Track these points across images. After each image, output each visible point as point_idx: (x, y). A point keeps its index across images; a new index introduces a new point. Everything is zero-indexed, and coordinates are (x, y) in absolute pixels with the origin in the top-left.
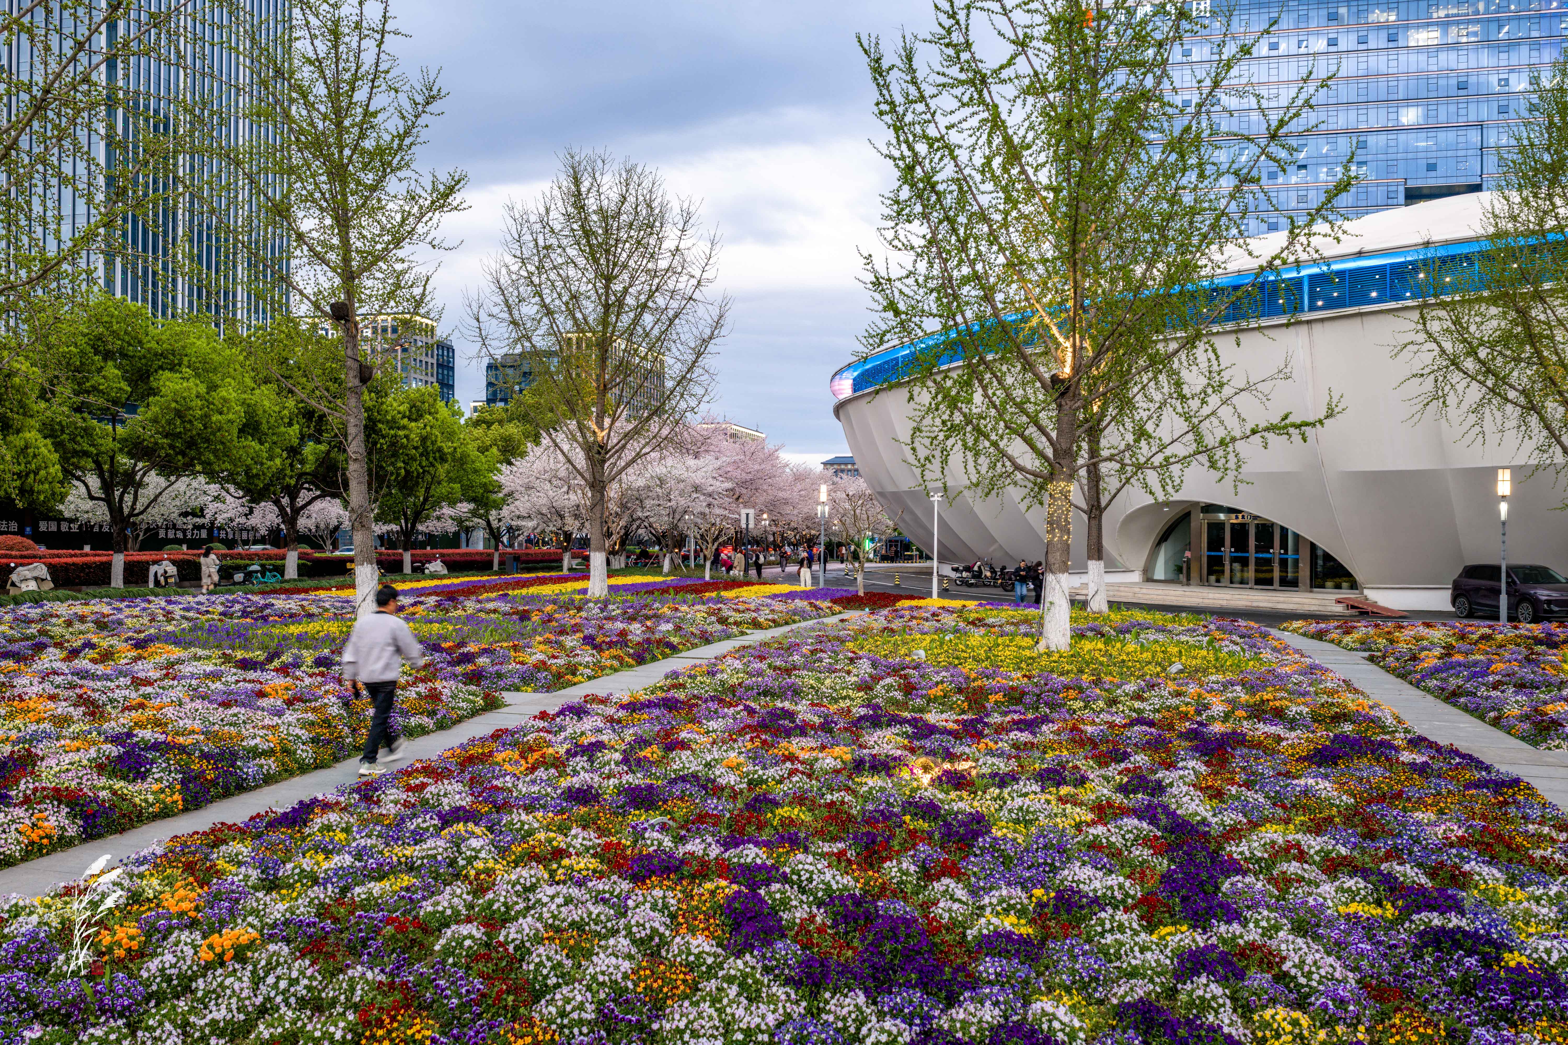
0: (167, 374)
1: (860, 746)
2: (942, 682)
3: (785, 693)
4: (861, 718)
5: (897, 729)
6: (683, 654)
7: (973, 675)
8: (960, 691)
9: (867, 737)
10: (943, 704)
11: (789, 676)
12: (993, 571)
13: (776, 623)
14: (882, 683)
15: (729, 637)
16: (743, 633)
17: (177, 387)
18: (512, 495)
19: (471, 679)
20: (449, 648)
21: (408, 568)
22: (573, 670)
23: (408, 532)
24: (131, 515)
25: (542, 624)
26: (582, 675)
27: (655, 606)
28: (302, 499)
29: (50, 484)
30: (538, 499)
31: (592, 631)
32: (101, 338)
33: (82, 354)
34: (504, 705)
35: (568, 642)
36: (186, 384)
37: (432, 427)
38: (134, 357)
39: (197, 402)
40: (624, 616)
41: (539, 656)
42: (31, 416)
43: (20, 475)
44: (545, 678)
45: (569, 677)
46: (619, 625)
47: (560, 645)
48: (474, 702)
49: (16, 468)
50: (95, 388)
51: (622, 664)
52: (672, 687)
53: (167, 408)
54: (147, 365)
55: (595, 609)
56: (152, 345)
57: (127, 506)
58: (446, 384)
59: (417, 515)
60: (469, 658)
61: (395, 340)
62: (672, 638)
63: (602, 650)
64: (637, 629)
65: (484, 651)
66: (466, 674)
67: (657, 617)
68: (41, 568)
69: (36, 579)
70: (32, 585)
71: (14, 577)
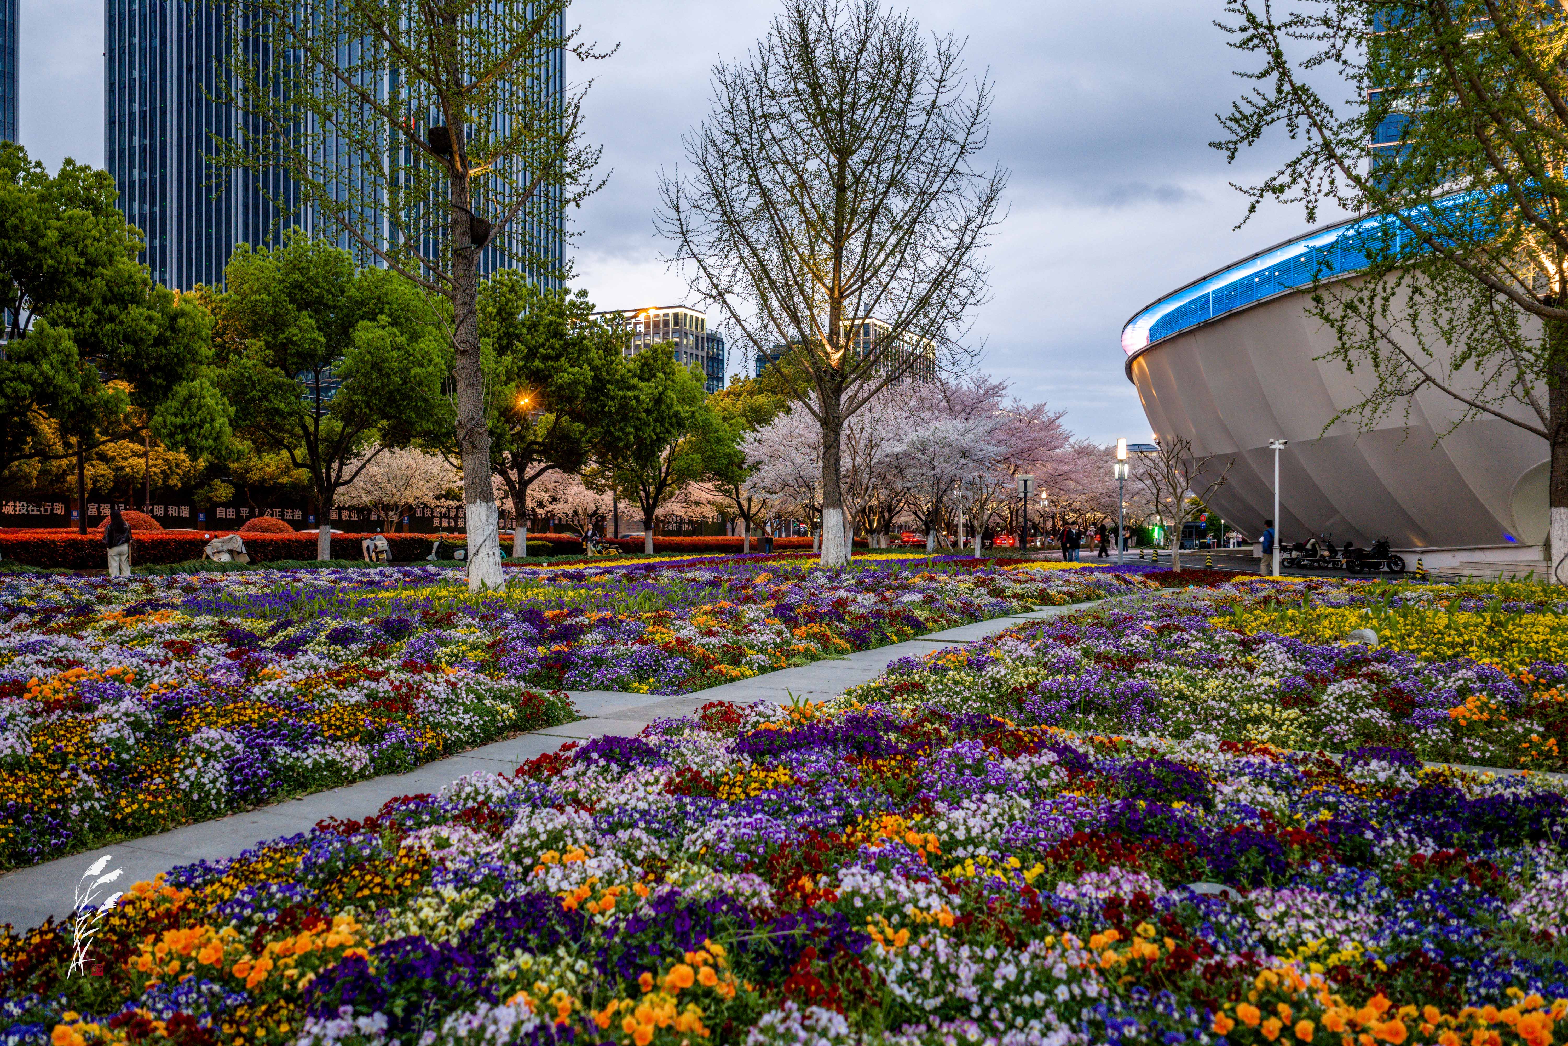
0: (365, 323)
6: (934, 636)
12: (1333, 551)
13: (1074, 598)
14: (1332, 690)
15: (1006, 613)
16: (1026, 609)
17: (370, 336)
18: (757, 466)
19: (550, 668)
20: (553, 618)
21: (649, 548)
22: (735, 656)
23: (648, 510)
24: (337, 484)
25: (730, 591)
26: (750, 664)
27: (903, 575)
28: (530, 472)
29: (215, 440)
30: (784, 469)
31: (794, 599)
32: (298, 285)
33: (276, 303)
34: (571, 717)
35: (750, 612)
36: (380, 332)
37: (666, 388)
38: (335, 307)
39: (394, 354)
40: (861, 587)
41: (686, 633)
42: (201, 363)
43: (183, 429)
44: (678, 668)
45: (723, 667)
46: (842, 594)
47: (735, 616)
48: (492, 712)
49: (179, 420)
50: (289, 340)
51: (825, 648)
52: (900, 689)
53: (362, 361)
54: (347, 315)
55: (822, 579)
56: (353, 292)
57: (333, 474)
58: (716, 376)
59: (659, 491)
60: (569, 634)
61: (666, 334)
62: (917, 613)
63: (797, 625)
64: (868, 599)
65: (603, 621)
66: (545, 658)
67: (904, 588)
68: (236, 540)
69: (231, 552)
70: (226, 558)
71: (208, 550)
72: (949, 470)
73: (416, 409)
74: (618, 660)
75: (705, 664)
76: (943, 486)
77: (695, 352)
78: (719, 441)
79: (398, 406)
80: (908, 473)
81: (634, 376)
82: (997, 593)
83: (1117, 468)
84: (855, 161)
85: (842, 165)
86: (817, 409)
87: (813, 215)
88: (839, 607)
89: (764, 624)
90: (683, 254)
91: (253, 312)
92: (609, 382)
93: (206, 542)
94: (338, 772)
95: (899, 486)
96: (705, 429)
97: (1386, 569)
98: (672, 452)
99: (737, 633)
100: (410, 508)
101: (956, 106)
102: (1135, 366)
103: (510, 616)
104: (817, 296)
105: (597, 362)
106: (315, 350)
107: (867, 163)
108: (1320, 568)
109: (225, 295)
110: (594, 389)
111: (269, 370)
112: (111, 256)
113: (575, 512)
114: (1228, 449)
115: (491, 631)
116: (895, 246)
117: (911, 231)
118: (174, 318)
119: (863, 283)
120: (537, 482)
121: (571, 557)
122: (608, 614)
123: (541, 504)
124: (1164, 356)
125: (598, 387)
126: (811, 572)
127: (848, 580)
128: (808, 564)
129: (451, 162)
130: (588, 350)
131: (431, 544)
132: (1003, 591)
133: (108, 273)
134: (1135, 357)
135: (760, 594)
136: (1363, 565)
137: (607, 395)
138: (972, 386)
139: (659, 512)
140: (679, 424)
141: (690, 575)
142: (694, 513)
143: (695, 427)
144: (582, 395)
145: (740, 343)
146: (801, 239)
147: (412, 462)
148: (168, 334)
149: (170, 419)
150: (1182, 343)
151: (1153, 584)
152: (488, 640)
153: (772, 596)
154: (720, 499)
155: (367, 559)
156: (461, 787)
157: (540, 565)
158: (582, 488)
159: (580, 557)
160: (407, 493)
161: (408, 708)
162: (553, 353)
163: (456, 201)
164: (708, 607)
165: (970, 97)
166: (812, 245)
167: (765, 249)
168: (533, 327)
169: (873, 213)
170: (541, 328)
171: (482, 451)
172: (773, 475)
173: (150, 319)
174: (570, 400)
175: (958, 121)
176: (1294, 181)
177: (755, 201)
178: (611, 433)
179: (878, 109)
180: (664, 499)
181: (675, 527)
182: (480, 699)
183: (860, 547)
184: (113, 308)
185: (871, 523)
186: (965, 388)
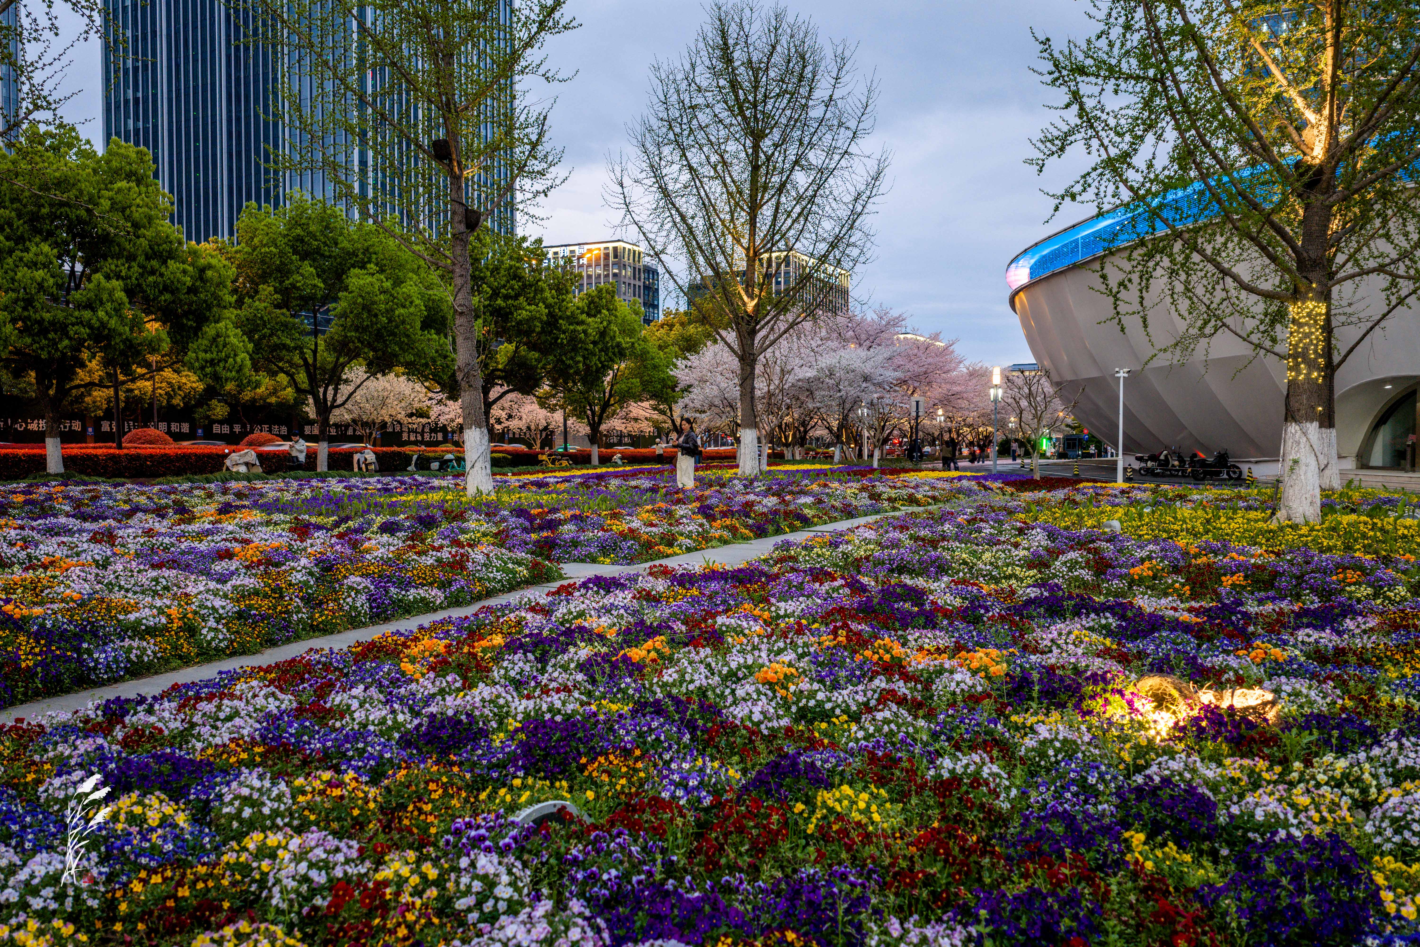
0: (357, 271)
1: (1025, 648)
2: (1150, 558)
3: (927, 569)
4: (1030, 602)
5: (1091, 620)
6: (815, 528)
7: (1193, 550)
8: (1176, 570)
9: (1038, 633)
10: (1153, 588)
11: (935, 548)
12: (1182, 461)
14: (1062, 558)
17: (362, 282)
18: (688, 389)
19: (541, 548)
20: (538, 514)
21: (595, 460)
22: (670, 540)
23: (594, 426)
24: (333, 407)
25: (666, 495)
26: (680, 546)
27: (804, 483)
28: (493, 394)
29: (238, 372)
30: (711, 391)
31: (714, 501)
32: (300, 239)
33: (282, 254)
34: (561, 577)
35: (680, 511)
36: (370, 279)
37: (610, 322)
38: (330, 257)
39: (382, 297)
40: (768, 492)
41: (636, 524)
42: (225, 307)
43: (212, 362)
44: (630, 548)
45: (661, 548)
46: (752, 497)
47: (670, 513)
48: (514, 572)
49: (208, 356)
50: (293, 286)
51: (734, 535)
52: (781, 560)
53: (355, 303)
54: (340, 264)
55: (738, 486)
56: (345, 244)
57: (330, 398)
58: (652, 304)
59: (603, 410)
60: (552, 525)
61: (606, 266)
62: (806, 511)
63: (714, 520)
64: (771, 501)
65: (574, 517)
66: (538, 541)
67: (803, 493)
68: (250, 455)
69: (247, 464)
70: (243, 469)
71: (228, 462)
72: (853, 392)
73: (400, 344)
74: (589, 542)
75: (648, 545)
76: (848, 406)
77: (632, 282)
78: (655, 367)
79: (385, 341)
80: (818, 394)
81: (582, 313)
82: (875, 497)
83: (992, 392)
84: (766, 144)
85: (756, 147)
86: (736, 347)
87: (733, 189)
88: (747, 508)
89: (691, 519)
90: (626, 222)
91: (263, 262)
92: (561, 318)
93: (226, 456)
94: (427, 604)
95: (811, 406)
96: (643, 356)
97: (1225, 476)
98: (615, 376)
99: (671, 525)
100: (384, 425)
101: (849, 100)
102: (1017, 300)
103: (506, 513)
104: (735, 256)
105: (550, 301)
106: (315, 294)
107: (776, 146)
108: (1172, 476)
109: (239, 248)
110: (548, 323)
111: (278, 311)
112: (150, 219)
113: (529, 428)
114: (1094, 374)
115: (496, 524)
116: (800, 215)
117: (812, 200)
118: (202, 270)
119: (773, 245)
120: (499, 404)
121: (530, 468)
122: (578, 512)
123: (499, 421)
124: (1039, 292)
125: (552, 322)
126: (730, 480)
127: (760, 487)
128: (728, 474)
129: (450, 165)
130: (542, 290)
131: (410, 458)
132: (880, 495)
133: (149, 233)
134: (1017, 293)
135: (688, 498)
136: (1206, 473)
137: (559, 329)
138: (875, 317)
139: (603, 427)
140: (621, 354)
141: (633, 483)
142: (633, 428)
143: (634, 356)
144: (538, 329)
145: (674, 295)
146: (723, 206)
147: (387, 385)
148: (198, 283)
149: (202, 355)
150: (1054, 281)
151: (1009, 489)
152: (495, 530)
153: (698, 499)
154: (656, 416)
155: (356, 470)
156: (521, 599)
157: (505, 474)
158: (536, 407)
159: (538, 468)
160: (383, 412)
161: (463, 568)
162: (513, 293)
163: (455, 196)
164: (649, 507)
165: (860, 92)
166: (732, 212)
167: (693, 218)
168: (496, 270)
169: (783, 185)
170: (503, 272)
171: (476, 389)
172: (701, 397)
173: (184, 272)
174: (528, 333)
175: (850, 111)
176: (1084, 190)
177: (685, 177)
178: (563, 362)
179: (785, 101)
180: (608, 418)
181: (615, 440)
182: (506, 563)
183: (776, 458)
184: (154, 263)
185: (786, 438)
186: (869, 319)
